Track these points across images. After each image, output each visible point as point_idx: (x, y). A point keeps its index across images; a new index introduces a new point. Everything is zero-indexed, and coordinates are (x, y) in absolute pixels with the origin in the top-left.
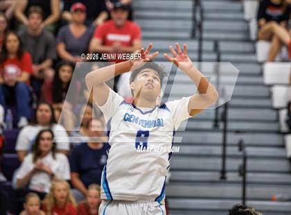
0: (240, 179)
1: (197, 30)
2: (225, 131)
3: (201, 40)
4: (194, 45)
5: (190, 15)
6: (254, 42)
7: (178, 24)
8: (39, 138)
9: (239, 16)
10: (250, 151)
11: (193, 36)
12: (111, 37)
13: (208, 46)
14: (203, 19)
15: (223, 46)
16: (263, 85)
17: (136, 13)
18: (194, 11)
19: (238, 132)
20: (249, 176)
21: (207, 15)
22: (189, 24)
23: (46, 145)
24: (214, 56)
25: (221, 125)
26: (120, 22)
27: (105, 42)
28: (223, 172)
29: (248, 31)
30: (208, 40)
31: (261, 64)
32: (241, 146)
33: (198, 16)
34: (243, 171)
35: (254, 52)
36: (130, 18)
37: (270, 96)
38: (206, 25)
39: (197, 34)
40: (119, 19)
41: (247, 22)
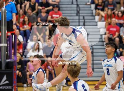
0: (92, 55)
1: (78, 13)
3: (79, 16)
4: (77, 17)
5: (76, 9)
6: (94, 16)
7: (72, 12)
8: (35, 45)
9: (90, 9)
10: (94, 47)
11: (77, 15)
12: (54, 16)
13: (81, 18)
14: (79, 10)
15: (86, 18)
16: (98, 28)
17: (61, 9)
18: (77, 8)
20: (94, 54)
21: (80, 9)
22: (76, 12)
24: (83, 21)
26: (56, 11)
27: (52, 17)
29: (92, 13)
30: (81, 16)
31: (97, 22)
32: (92, 46)
33: (78, 9)
35: (94, 19)
36: (59, 10)
37: (99, 31)
38: (81, 12)
39: (78, 14)
40: (56, 10)
41: (92, 10)
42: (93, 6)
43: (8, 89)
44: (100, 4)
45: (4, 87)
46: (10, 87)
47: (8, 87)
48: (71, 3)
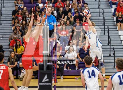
0: (114, 56)
2: (110, 45)
3: (105, 26)
6: (116, 26)
7: (100, 22)
9: (113, 20)
10: (115, 50)
11: (103, 25)
15: (109, 27)
16: (119, 35)
18: (103, 19)
19: (113, 45)
20: (116, 55)
21: (106, 20)
22: (102, 22)
23: (71, 50)
24: (108, 29)
25: (109, 44)
28: (110, 54)
31: (118, 31)
32: (114, 48)
34: (114, 54)
35: (116, 28)
37: (120, 38)
38: (106, 23)
41: (115, 22)
42: (115, 18)
43: (48, 85)
44: (120, 16)
45: (45, 84)
46: (50, 84)
47: (48, 84)
48: (98, 16)
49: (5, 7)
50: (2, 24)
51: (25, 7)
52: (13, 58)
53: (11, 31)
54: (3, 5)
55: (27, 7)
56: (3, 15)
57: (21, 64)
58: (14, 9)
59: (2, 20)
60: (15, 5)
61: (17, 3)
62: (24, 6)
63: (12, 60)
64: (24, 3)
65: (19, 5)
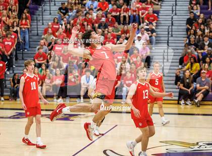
49: (177, 14)
50: (173, 36)
51: (202, 15)
52: (188, 79)
53: (184, 45)
54: (174, 12)
55: (204, 14)
56: (174, 25)
57: (198, 85)
58: (188, 17)
59: (173, 30)
60: (189, 12)
61: (192, 9)
62: (201, 13)
63: (187, 81)
64: (201, 9)
65: (195, 12)
